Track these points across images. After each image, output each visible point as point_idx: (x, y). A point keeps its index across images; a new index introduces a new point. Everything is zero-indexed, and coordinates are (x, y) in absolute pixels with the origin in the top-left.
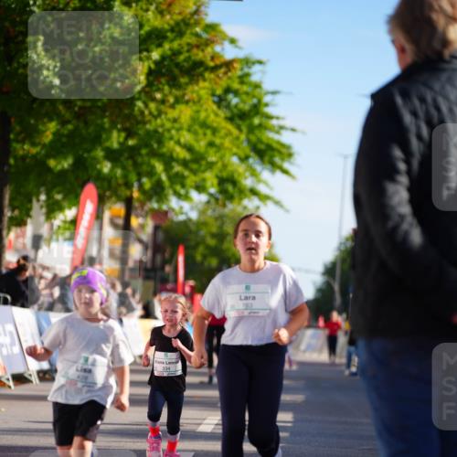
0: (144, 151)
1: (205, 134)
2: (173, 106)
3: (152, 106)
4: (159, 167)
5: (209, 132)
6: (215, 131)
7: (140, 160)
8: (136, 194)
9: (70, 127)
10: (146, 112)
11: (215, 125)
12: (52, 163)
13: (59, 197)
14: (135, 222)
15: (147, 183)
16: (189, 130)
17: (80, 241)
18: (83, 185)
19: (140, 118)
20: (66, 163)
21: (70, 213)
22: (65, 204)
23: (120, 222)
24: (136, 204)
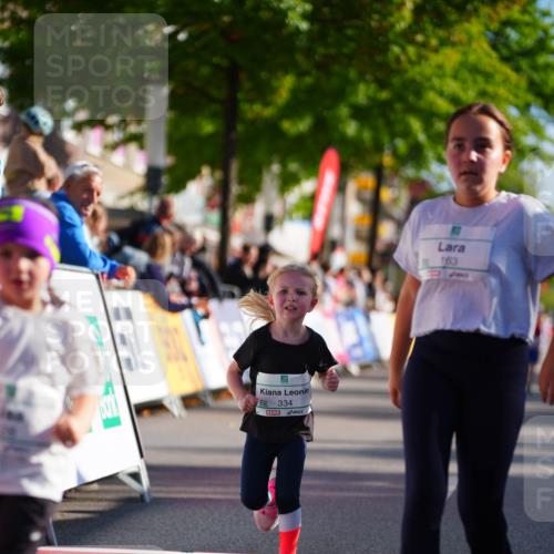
0: (398, 106)
1: (475, 81)
2: (436, 50)
3: (411, 50)
4: (416, 125)
5: (480, 79)
6: (488, 76)
7: (392, 117)
8: (387, 160)
9: (308, 80)
10: (403, 58)
11: (488, 69)
12: (286, 125)
13: (293, 166)
14: (386, 195)
15: (401, 145)
16: (455, 77)
17: (319, 221)
18: (323, 151)
19: (394, 66)
20: (303, 125)
21: (307, 186)
22: (301, 174)
23: (368, 195)
24: (387, 172)
